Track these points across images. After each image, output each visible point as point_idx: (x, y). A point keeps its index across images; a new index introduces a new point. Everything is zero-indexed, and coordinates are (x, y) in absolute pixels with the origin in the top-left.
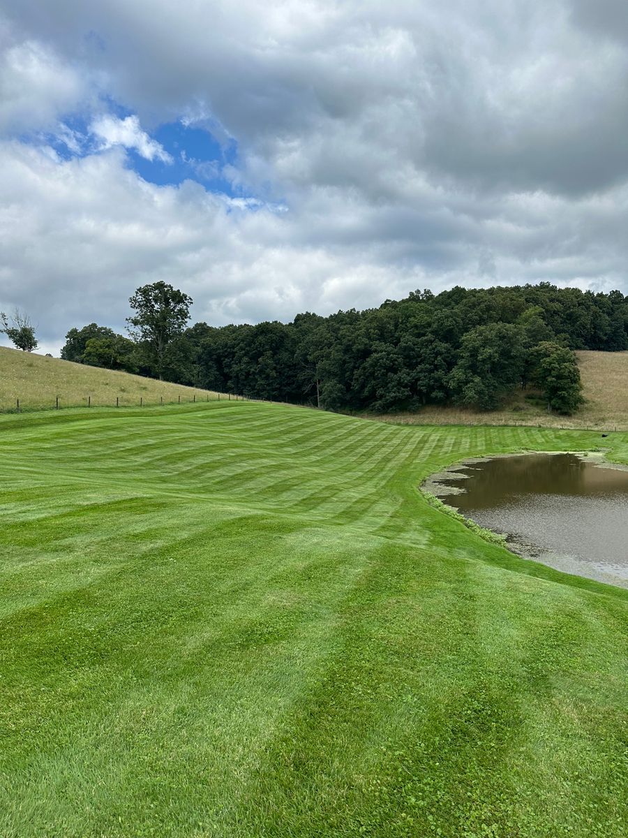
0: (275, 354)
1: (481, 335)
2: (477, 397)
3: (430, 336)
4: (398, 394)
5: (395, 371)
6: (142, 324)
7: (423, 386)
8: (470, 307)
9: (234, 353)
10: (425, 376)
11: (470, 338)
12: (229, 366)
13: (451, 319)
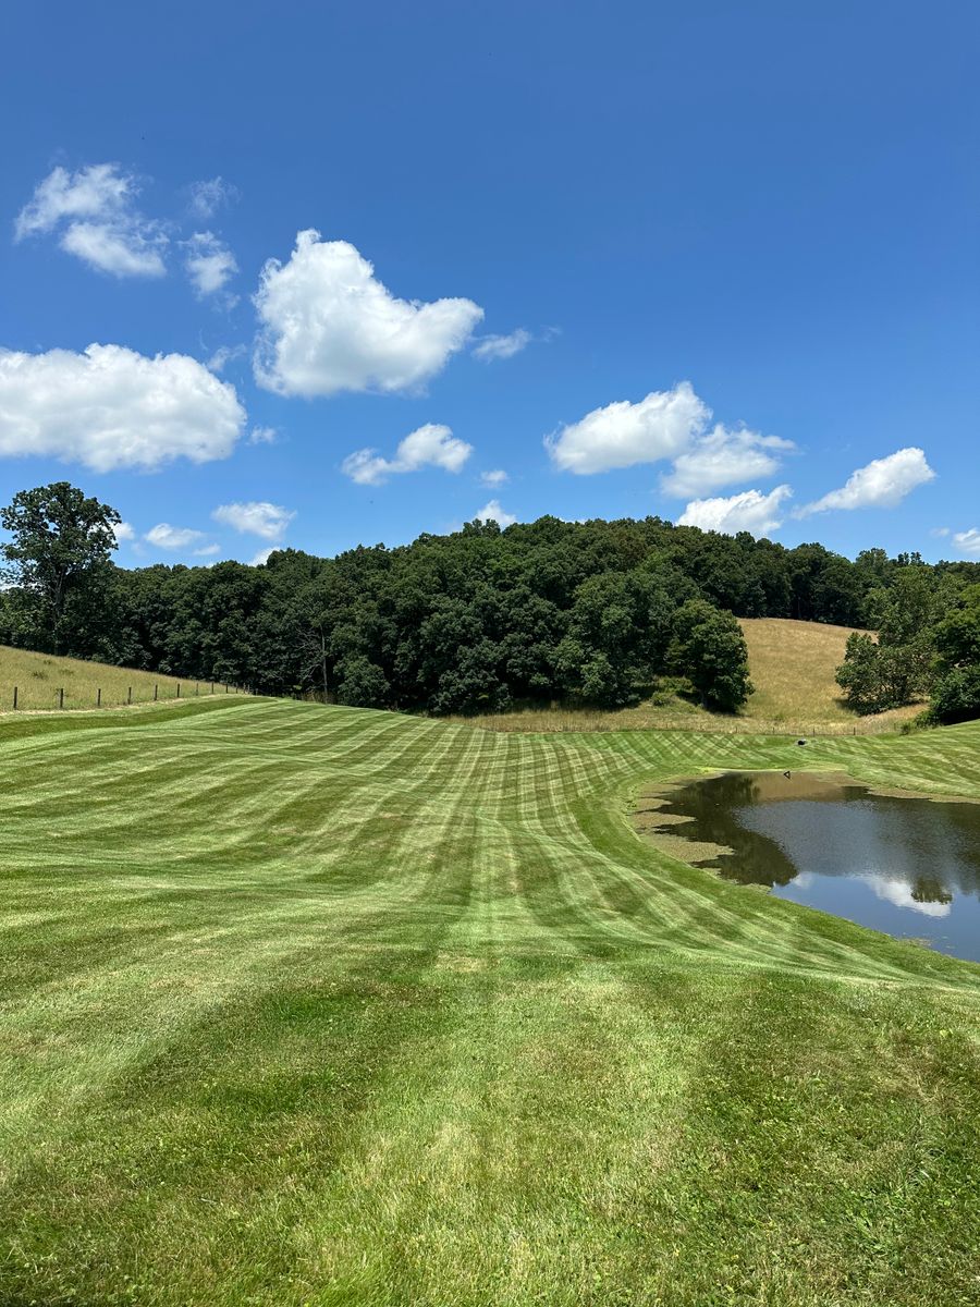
0: (247, 614)
1: (603, 588)
2: (603, 683)
3: (525, 589)
4: (477, 681)
5: (469, 643)
6: (23, 556)
7: (516, 667)
8: (578, 546)
9: (172, 614)
10: (519, 652)
11: (587, 591)
12: (163, 636)
13: (556, 563)
